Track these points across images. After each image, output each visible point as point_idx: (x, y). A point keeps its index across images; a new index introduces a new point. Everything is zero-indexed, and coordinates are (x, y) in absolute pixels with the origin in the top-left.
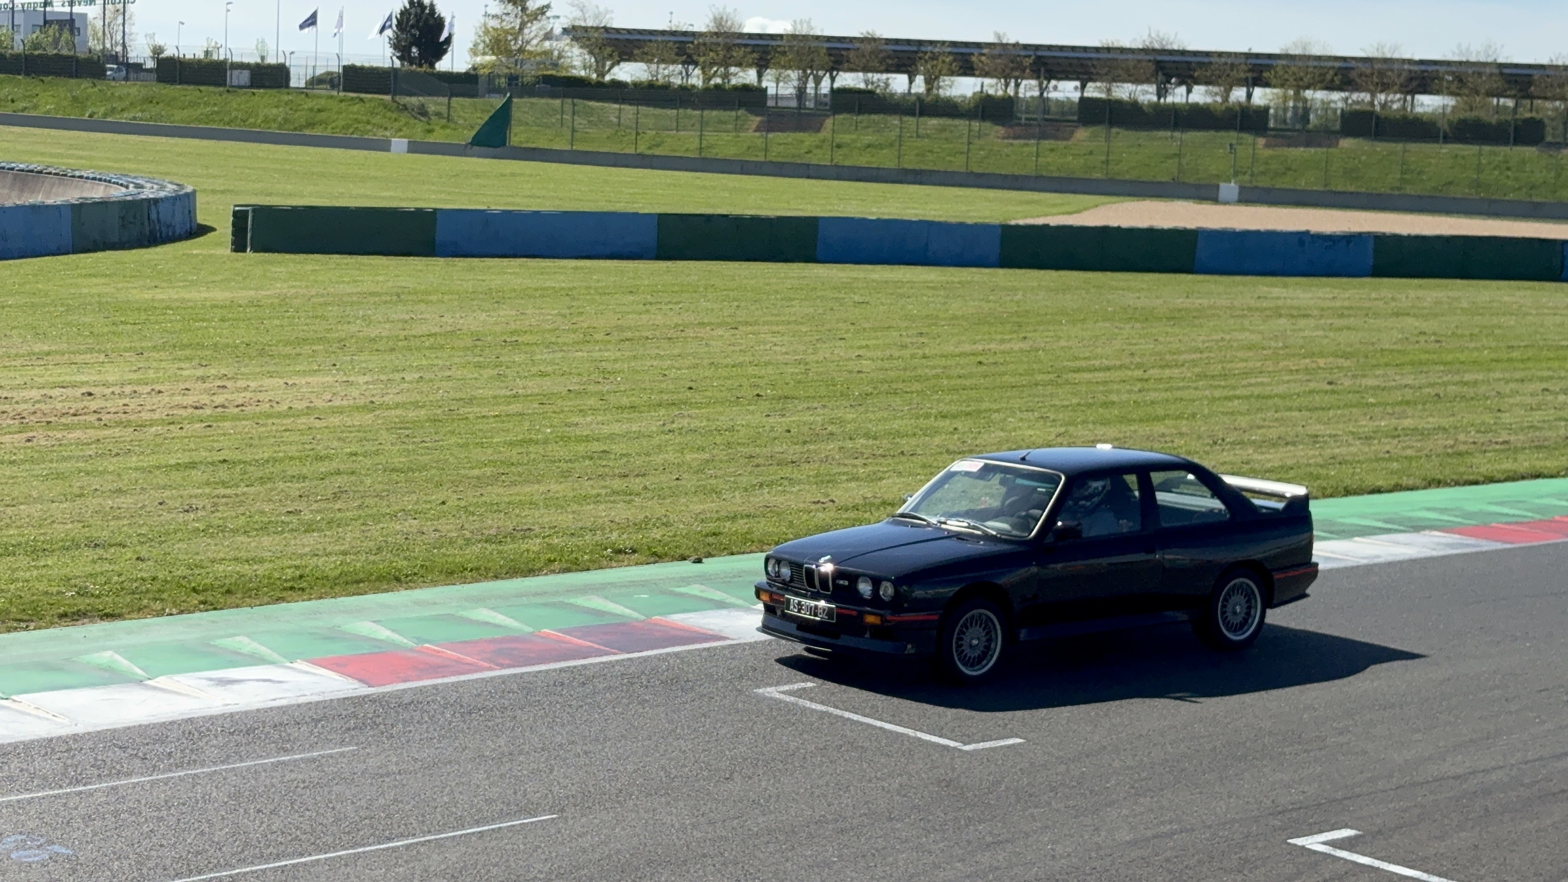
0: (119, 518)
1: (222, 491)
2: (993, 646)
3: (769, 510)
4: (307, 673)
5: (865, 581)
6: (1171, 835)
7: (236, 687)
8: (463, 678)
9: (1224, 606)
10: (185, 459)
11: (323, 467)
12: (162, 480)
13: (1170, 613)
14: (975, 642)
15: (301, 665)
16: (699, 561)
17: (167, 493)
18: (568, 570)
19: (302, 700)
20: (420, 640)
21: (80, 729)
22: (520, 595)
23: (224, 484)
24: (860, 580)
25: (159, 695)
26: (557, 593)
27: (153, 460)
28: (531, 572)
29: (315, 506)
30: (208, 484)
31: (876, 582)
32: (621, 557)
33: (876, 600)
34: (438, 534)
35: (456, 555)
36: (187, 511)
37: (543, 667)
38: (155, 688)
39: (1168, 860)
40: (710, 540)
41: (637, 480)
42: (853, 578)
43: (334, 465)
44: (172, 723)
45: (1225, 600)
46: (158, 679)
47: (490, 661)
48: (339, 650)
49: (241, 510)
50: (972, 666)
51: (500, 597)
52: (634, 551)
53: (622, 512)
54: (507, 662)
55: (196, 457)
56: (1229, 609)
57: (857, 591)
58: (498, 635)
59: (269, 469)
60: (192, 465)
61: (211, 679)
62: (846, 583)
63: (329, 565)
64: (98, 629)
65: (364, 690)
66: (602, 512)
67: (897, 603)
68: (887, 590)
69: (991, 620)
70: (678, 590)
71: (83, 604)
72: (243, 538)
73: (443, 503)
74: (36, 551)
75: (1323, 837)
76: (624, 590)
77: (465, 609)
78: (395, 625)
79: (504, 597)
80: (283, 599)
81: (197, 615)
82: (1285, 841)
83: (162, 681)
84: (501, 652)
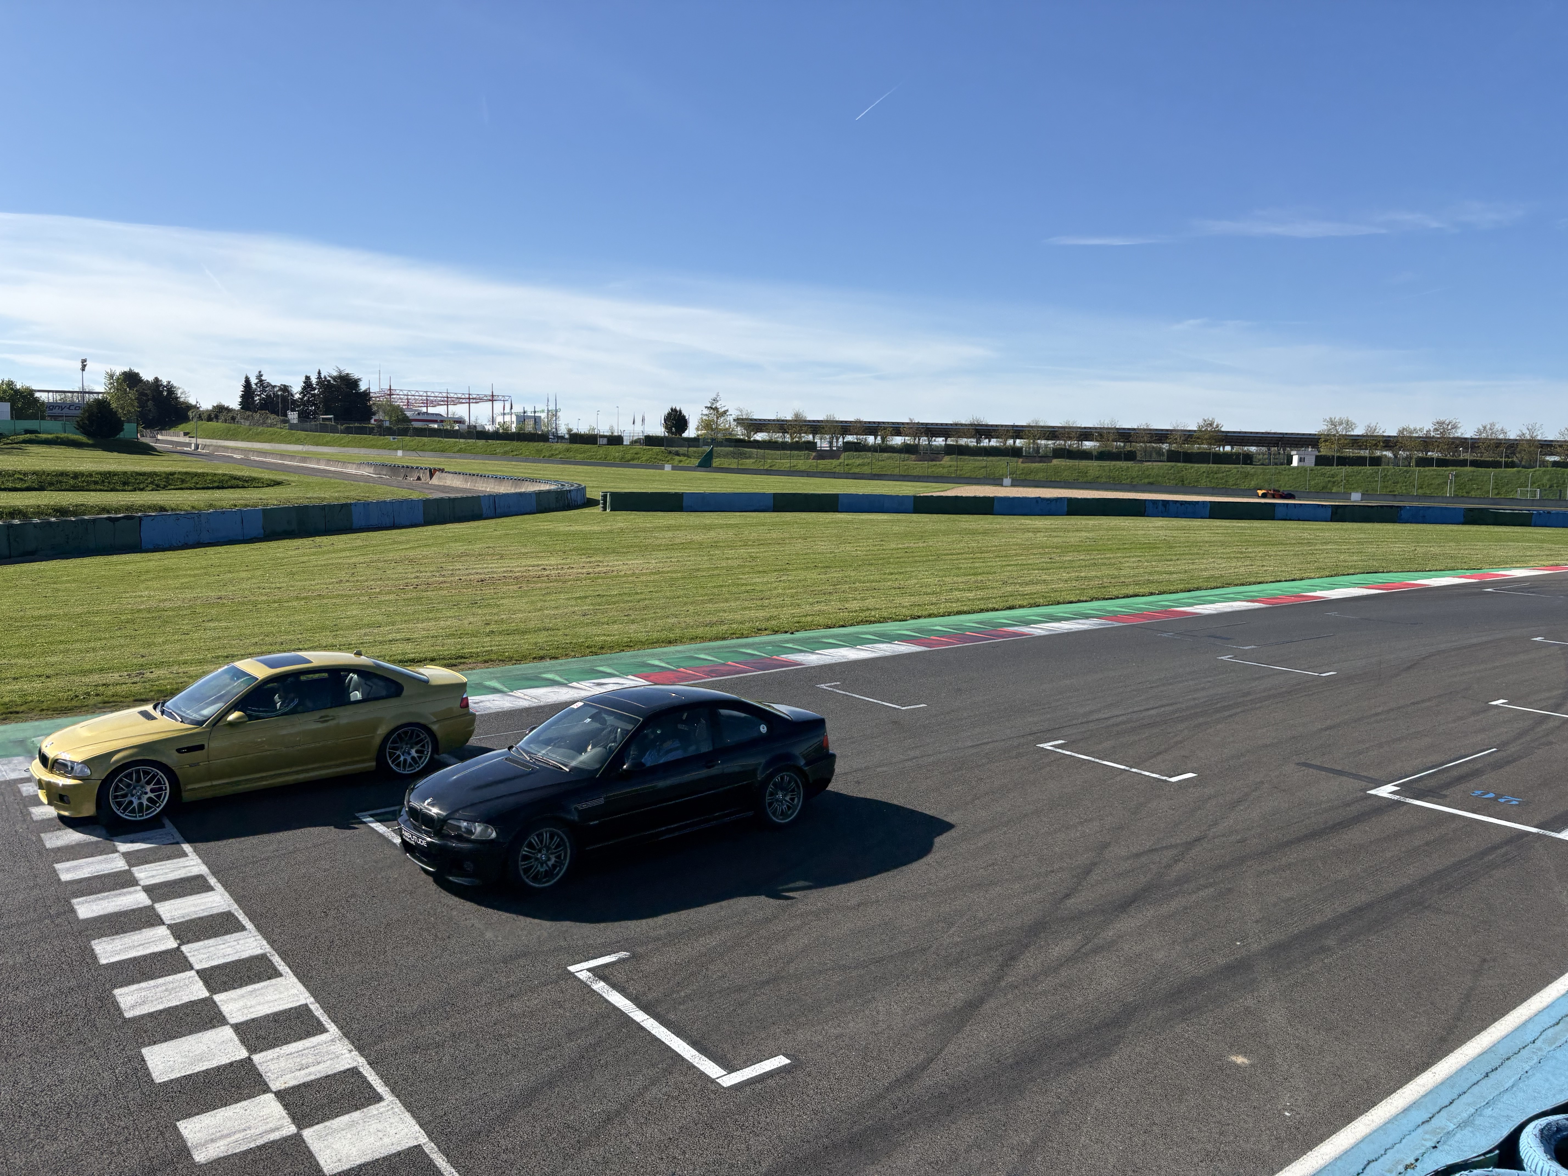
0: (556, 618)
1: (598, 607)
3: (821, 613)
4: (633, 680)
6: (987, 743)
7: (604, 686)
10: (582, 594)
11: (639, 597)
12: (574, 603)
15: (630, 677)
16: (792, 633)
17: (576, 608)
18: (739, 638)
19: (629, 690)
20: (679, 667)
21: (542, 704)
22: (718, 648)
23: (598, 604)
25: (573, 690)
26: (734, 647)
27: (570, 595)
28: (724, 639)
29: (636, 613)
30: (592, 604)
32: (761, 632)
34: (686, 624)
35: (692, 632)
36: (584, 616)
37: (729, 677)
38: (571, 687)
39: (987, 754)
40: (797, 625)
41: (767, 601)
43: (643, 596)
46: (572, 683)
47: (708, 675)
48: (646, 670)
49: (606, 615)
51: (711, 649)
52: (766, 630)
53: (761, 614)
54: (714, 676)
55: (588, 593)
58: (710, 664)
59: (617, 598)
60: (586, 597)
61: (593, 683)
63: (642, 637)
64: (548, 663)
66: (753, 614)
70: (784, 645)
71: (541, 653)
72: (606, 626)
73: (688, 611)
74: (524, 632)
75: (1051, 744)
76: (761, 645)
77: (696, 654)
78: (668, 661)
79: (713, 648)
80: (623, 650)
81: (589, 657)
82: (1035, 745)
83: (574, 684)
84: (711, 671)
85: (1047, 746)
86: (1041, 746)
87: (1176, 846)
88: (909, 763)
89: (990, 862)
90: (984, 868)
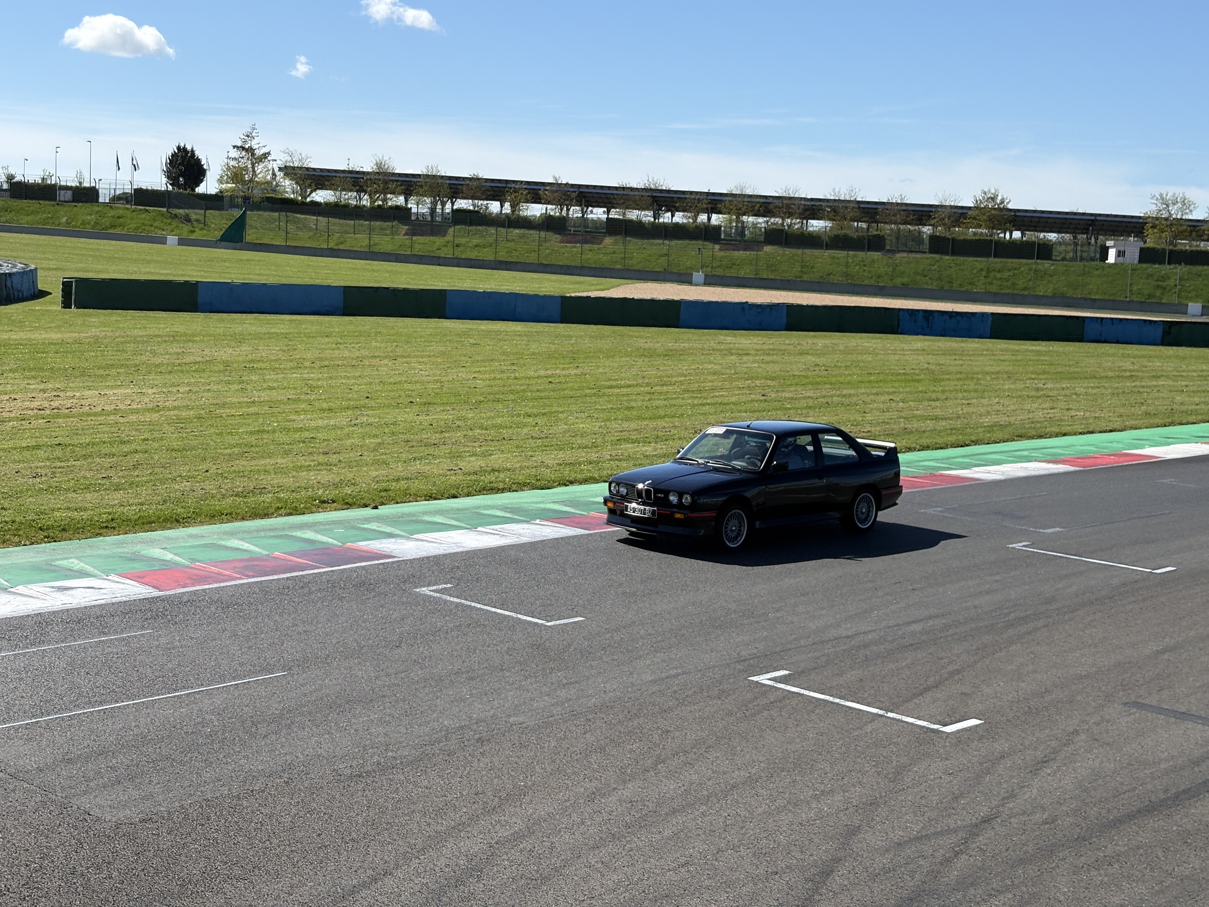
1: (59, 464)
2: (742, 529)
3: (420, 475)
4: (118, 582)
5: (674, 495)
6: (676, 676)
7: (70, 592)
8: (222, 585)
9: (857, 508)
10: (33, 443)
11: (126, 448)
12: (17, 457)
13: (830, 513)
14: (734, 528)
15: (113, 577)
16: (376, 508)
17: (21, 465)
18: (290, 514)
19: (114, 600)
20: (193, 560)
22: (258, 531)
23: (59, 459)
24: (671, 494)
25: (19, 598)
26: (283, 529)
27: (11, 444)
28: (266, 516)
29: (121, 474)
30: (48, 459)
31: (680, 495)
32: (325, 505)
33: (680, 504)
34: (204, 491)
35: (217, 505)
36: (35, 477)
37: (275, 577)
38: (15, 593)
40: (383, 494)
41: (335, 456)
42: (667, 493)
43: (133, 447)
44: (28, 616)
45: (858, 504)
46: (17, 588)
47: (240, 573)
48: (139, 567)
49: (71, 476)
50: (733, 542)
51: (246, 532)
52: (334, 502)
53: (325, 477)
54: (251, 574)
55: (41, 441)
56: (859, 510)
57: (669, 500)
58: (245, 556)
59: (90, 450)
60: (38, 447)
61: (53, 587)
62: (663, 496)
63: (131, 512)
65: (156, 593)
66: (312, 477)
67: (694, 506)
68: (687, 499)
69: (741, 515)
70: (363, 526)
72: (73, 495)
73: (207, 471)
75: (769, 676)
76: (327, 527)
77: (223, 539)
78: (176, 551)
79: (249, 532)
80: (100, 535)
81: (43, 545)
82: (746, 679)
83: (21, 589)
84: (247, 568)
85: (764, 679)
86: (755, 679)
87: (955, 831)
88: (559, 709)
89: (683, 860)
90: (675, 869)
